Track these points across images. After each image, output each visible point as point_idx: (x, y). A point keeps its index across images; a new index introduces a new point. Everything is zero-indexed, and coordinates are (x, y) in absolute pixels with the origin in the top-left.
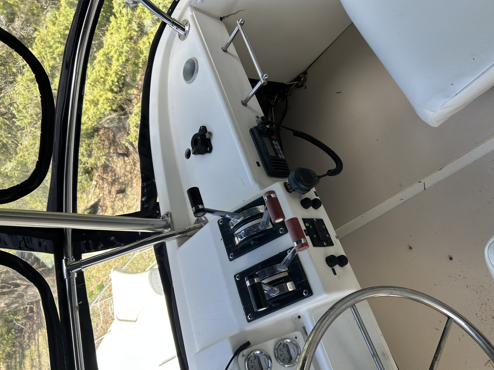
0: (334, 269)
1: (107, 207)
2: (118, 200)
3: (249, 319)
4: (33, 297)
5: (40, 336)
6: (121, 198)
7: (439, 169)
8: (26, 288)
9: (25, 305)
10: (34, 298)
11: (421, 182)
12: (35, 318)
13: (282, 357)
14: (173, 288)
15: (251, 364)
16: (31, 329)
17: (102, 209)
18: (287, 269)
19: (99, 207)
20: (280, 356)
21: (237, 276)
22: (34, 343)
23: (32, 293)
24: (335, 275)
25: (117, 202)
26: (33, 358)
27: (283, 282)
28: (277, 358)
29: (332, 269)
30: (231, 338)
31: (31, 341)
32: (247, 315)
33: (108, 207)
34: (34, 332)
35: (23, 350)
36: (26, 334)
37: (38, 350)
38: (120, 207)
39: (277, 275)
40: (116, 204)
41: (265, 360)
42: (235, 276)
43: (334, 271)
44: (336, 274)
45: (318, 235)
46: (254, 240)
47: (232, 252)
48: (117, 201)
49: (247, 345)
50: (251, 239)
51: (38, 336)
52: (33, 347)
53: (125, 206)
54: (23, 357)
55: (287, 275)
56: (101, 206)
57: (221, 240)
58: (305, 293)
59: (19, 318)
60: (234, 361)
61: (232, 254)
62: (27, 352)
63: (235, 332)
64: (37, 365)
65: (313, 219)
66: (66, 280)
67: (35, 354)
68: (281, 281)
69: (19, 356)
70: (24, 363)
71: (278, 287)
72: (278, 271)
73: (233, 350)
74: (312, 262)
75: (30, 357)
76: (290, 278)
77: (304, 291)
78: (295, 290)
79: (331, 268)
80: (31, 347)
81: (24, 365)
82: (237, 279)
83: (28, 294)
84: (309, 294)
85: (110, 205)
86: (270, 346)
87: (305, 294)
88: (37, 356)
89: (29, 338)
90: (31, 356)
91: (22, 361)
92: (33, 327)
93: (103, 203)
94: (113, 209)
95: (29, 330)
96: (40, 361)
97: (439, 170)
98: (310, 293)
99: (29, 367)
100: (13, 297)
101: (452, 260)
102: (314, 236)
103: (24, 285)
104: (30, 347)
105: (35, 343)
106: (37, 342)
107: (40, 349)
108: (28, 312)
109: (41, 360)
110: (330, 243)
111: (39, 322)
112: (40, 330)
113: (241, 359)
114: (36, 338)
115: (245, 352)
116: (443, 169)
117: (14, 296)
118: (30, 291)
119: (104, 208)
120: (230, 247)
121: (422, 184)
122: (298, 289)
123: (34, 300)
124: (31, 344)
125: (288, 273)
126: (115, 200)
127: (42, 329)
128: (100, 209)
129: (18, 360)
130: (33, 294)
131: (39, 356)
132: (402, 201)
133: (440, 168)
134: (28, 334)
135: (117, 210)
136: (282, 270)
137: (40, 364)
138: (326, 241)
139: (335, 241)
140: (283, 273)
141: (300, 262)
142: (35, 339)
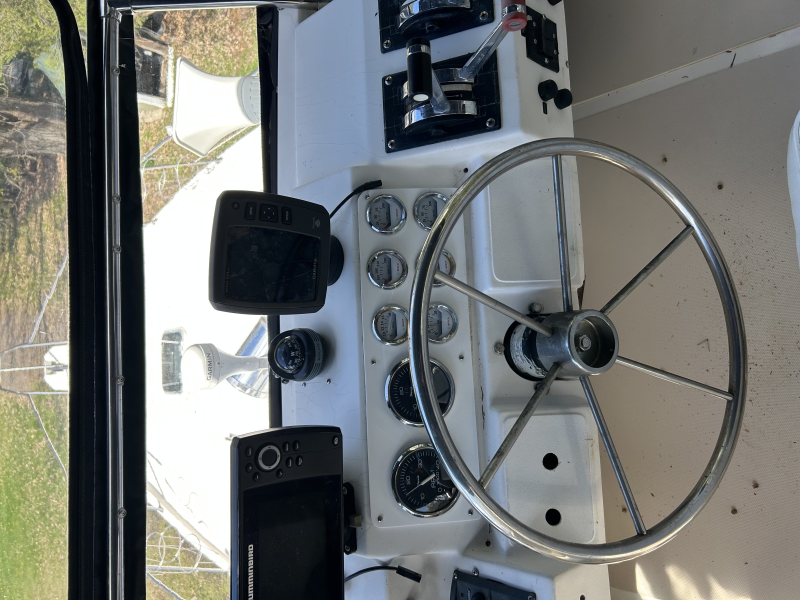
0: (546, 104)
1: (176, 26)
2: (198, 19)
3: (390, 147)
4: (37, 146)
5: (45, 210)
6: (203, 17)
7: (770, 35)
8: (28, 128)
9: (24, 154)
10: (38, 148)
11: (730, 52)
12: (38, 181)
13: (424, 217)
14: (277, 94)
15: (374, 213)
16: (31, 196)
17: (167, 28)
18: (472, 81)
19: (163, 23)
20: (420, 214)
21: (387, 79)
22: (34, 219)
23: (36, 139)
24: (544, 112)
25: (195, 22)
26: (31, 240)
27: (459, 98)
28: (416, 217)
29: (543, 103)
30: (355, 169)
31: (30, 214)
32: (387, 140)
33: (179, 27)
34: (36, 203)
35: (16, 224)
36: (23, 203)
37: (41, 230)
38: (198, 31)
39: (454, 85)
40: (192, 24)
41: (397, 212)
42: (384, 79)
43: (545, 106)
44: (546, 113)
45: (540, 41)
46: (433, 21)
47: (389, 38)
48: (195, 20)
49: (377, 184)
50: (427, 18)
51: (42, 209)
52: (32, 225)
53: (209, 32)
54: (16, 234)
55: (469, 90)
56: (165, 21)
57: (376, 14)
58: (490, 123)
59: (14, 171)
60: (352, 201)
61: (389, 41)
62: (22, 230)
63: (364, 162)
64: (37, 251)
65: (541, 15)
66: (103, 19)
67: (34, 234)
68: (457, 96)
69: (10, 231)
70: (16, 244)
71: (450, 103)
72: (458, 78)
73: (353, 186)
74: (517, 77)
75: (26, 238)
76: (473, 97)
77: (489, 120)
78: (476, 115)
79: (542, 101)
80: (30, 223)
81: (16, 247)
82: (386, 83)
83: (30, 138)
84: (495, 125)
85: (183, 23)
86: (409, 197)
87: (489, 125)
88: (38, 238)
89: (28, 209)
90: (28, 236)
91: (13, 241)
92: (34, 194)
93: (171, 17)
94: (186, 32)
95: (27, 197)
96: (41, 246)
97: (770, 37)
98: (498, 125)
99: (24, 252)
100: (6, 138)
101: (721, 190)
102: (535, 40)
103: (25, 121)
104: (27, 223)
105: (36, 219)
106: (39, 218)
107: (44, 229)
108: (28, 169)
109: (45, 245)
110: (555, 68)
111: (45, 189)
112: (45, 203)
113: (362, 199)
114: (39, 211)
115: (371, 192)
116: (777, 35)
117: (7, 135)
118: (33, 134)
119: (171, 26)
120: (389, 29)
121: (732, 55)
122: (481, 115)
123: (39, 152)
124: (29, 219)
125: (472, 88)
126: (192, 17)
127: (48, 201)
128: (163, 26)
129: (7, 237)
130: (38, 142)
131: (42, 239)
132: (686, 80)
133: (772, 34)
134: (25, 203)
135: (193, 36)
136: (465, 78)
137: (42, 251)
138: (550, 58)
139: (563, 69)
140: (465, 85)
141: (497, 74)
142: (36, 213)
